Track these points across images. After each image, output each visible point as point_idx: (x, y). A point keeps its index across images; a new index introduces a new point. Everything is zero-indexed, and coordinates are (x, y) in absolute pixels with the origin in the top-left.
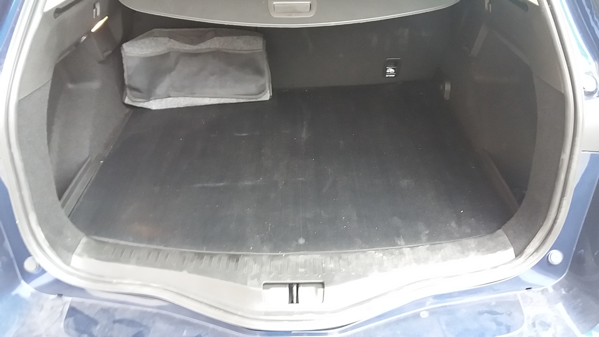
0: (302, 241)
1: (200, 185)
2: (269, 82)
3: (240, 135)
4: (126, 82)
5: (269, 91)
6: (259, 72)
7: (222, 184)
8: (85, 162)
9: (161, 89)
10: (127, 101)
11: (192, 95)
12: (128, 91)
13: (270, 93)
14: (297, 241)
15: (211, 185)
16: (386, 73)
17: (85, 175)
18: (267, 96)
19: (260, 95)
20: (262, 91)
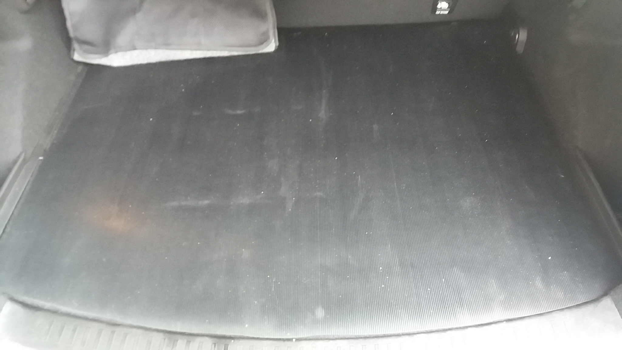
0: (320, 313)
1: (175, 204)
2: (274, 28)
3: (234, 113)
4: (72, 34)
5: (273, 41)
6: (259, 14)
7: (206, 202)
8: (15, 162)
9: (122, 39)
10: (77, 57)
11: (167, 45)
12: (76, 45)
13: (275, 41)
14: (313, 313)
15: (190, 202)
16: (435, 9)
17: (16, 183)
18: (271, 47)
19: (262, 46)
20: (264, 40)
